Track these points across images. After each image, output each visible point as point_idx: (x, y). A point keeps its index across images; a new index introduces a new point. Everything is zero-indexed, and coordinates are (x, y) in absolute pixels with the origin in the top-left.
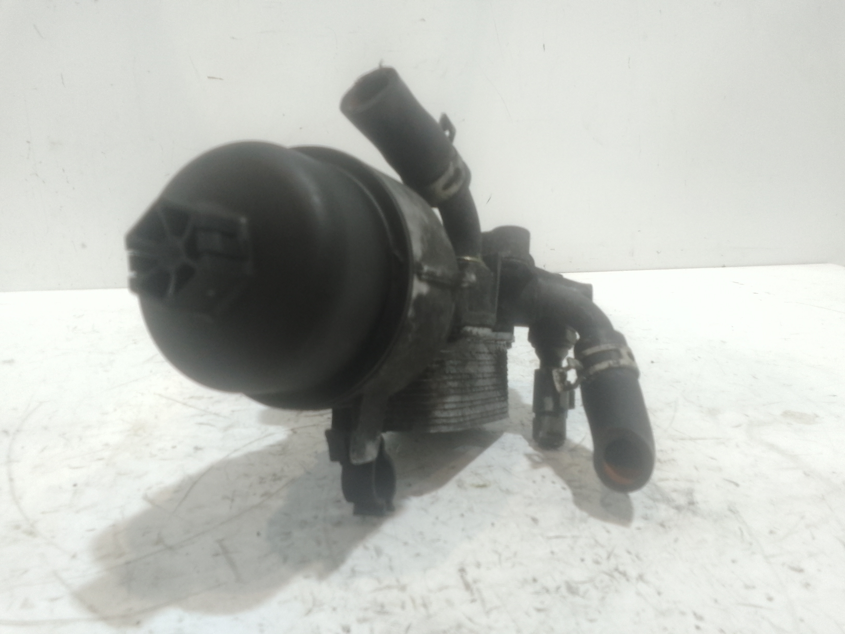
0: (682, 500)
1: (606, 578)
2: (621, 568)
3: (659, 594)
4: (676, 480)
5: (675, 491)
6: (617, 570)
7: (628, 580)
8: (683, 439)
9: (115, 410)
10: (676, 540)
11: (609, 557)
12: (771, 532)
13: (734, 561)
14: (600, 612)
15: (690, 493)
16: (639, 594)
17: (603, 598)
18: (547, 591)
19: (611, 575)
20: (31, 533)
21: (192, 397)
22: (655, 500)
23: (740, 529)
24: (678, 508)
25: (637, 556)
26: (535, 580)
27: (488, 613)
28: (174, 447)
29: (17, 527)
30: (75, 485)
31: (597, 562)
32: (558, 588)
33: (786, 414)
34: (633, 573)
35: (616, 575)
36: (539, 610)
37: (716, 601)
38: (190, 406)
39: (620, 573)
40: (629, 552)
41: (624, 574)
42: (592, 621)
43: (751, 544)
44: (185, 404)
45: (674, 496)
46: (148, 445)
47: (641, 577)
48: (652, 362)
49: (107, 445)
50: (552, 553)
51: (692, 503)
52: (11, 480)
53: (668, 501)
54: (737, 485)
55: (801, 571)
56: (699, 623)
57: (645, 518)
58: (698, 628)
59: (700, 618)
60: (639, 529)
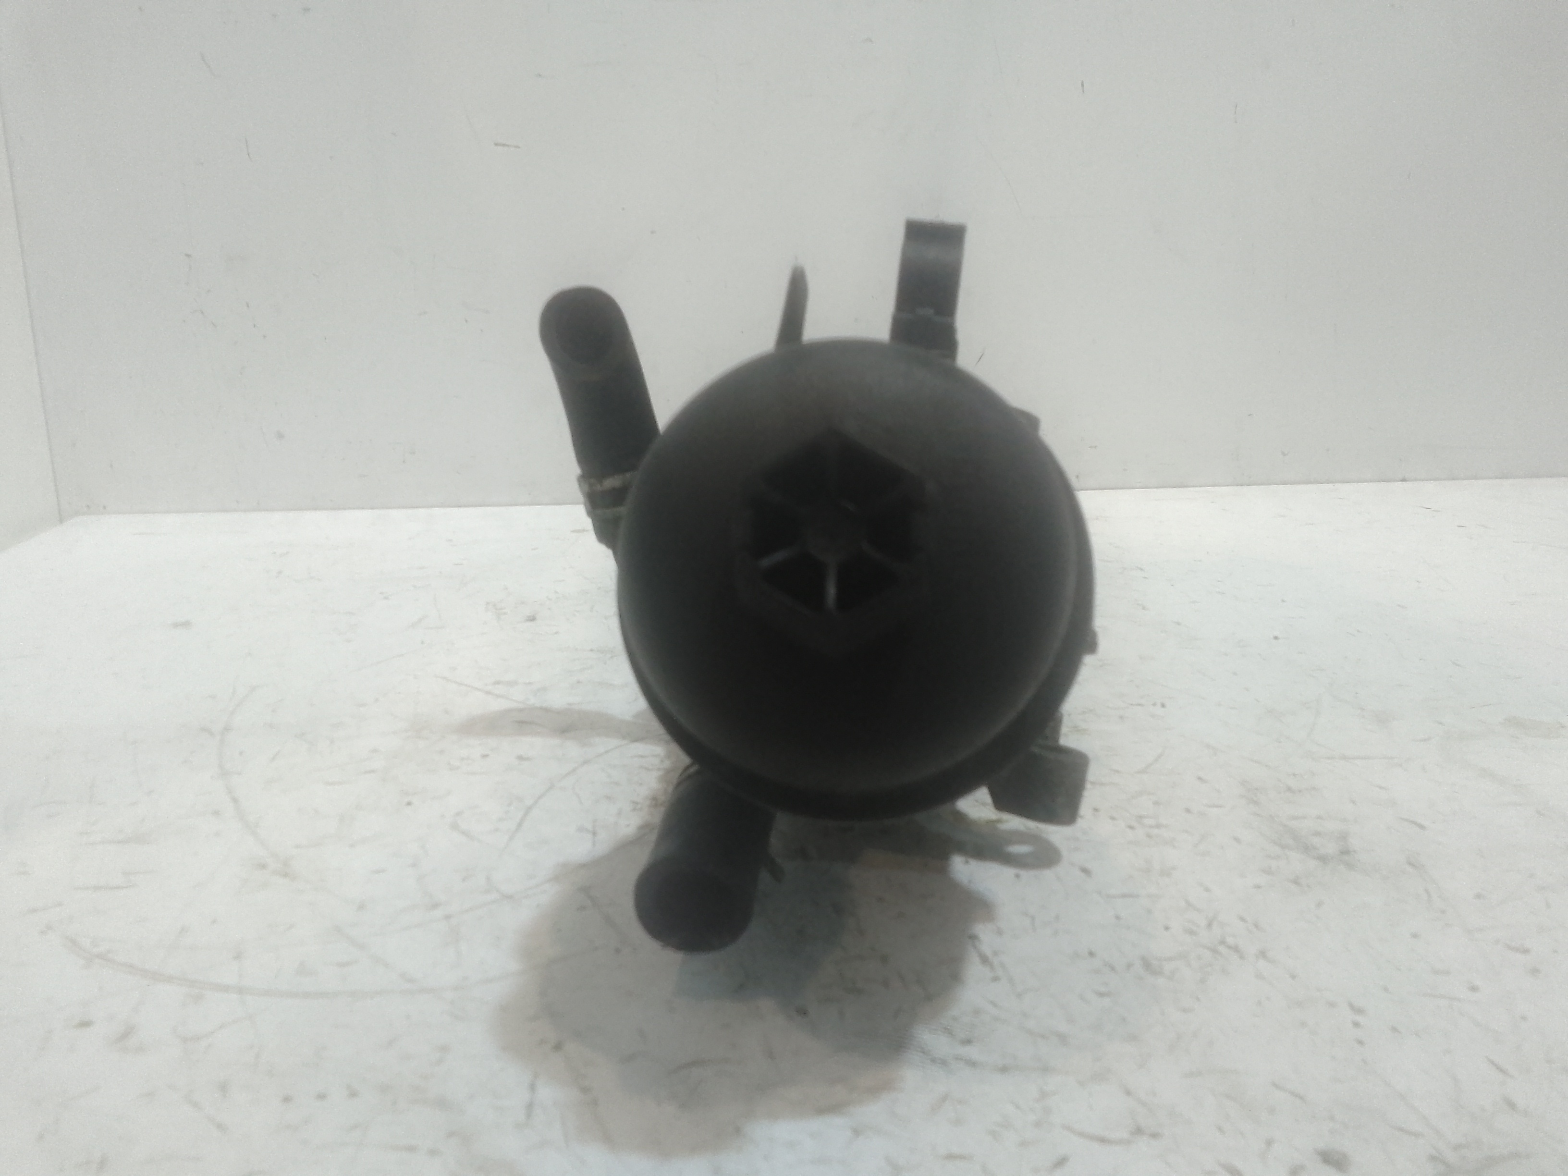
0: (1331, 848)
1: (1207, 953)
2: (1230, 940)
3: (1293, 977)
4: (1319, 817)
5: (1317, 834)
6: (1223, 942)
7: (1242, 957)
8: (1330, 758)
9: (377, 700)
10: (1319, 904)
11: (1209, 925)
12: (1479, 896)
13: (1415, 936)
14: (1198, 999)
15: (1343, 837)
16: (1260, 976)
17: (1202, 981)
18: (1113, 968)
19: (1214, 951)
20: (286, 872)
21: (498, 683)
22: (1283, 846)
23: (1426, 891)
24: (1323, 859)
25: (1257, 926)
26: (1091, 954)
27: (1019, 996)
28: (485, 756)
29: (263, 866)
31: (1192, 933)
32: (1129, 966)
33: (1511, 722)
34: (1250, 948)
35: (1222, 949)
36: (1101, 995)
38: (498, 696)
39: (1230, 947)
40: (1242, 919)
41: (1236, 949)
42: (1185, 1011)
43: (1443, 912)
44: (488, 693)
45: (1316, 841)
47: (1263, 954)
48: (1276, 638)
49: (375, 751)
50: (1118, 918)
51: (1345, 852)
52: (235, 800)
53: (1304, 847)
54: (1422, 827)
55: (1526, 951)
56: (1359, 1018)
57: (1268, 871)
58: (1356, 1024)
59: (1360, 1011)
60: (1258, 887)
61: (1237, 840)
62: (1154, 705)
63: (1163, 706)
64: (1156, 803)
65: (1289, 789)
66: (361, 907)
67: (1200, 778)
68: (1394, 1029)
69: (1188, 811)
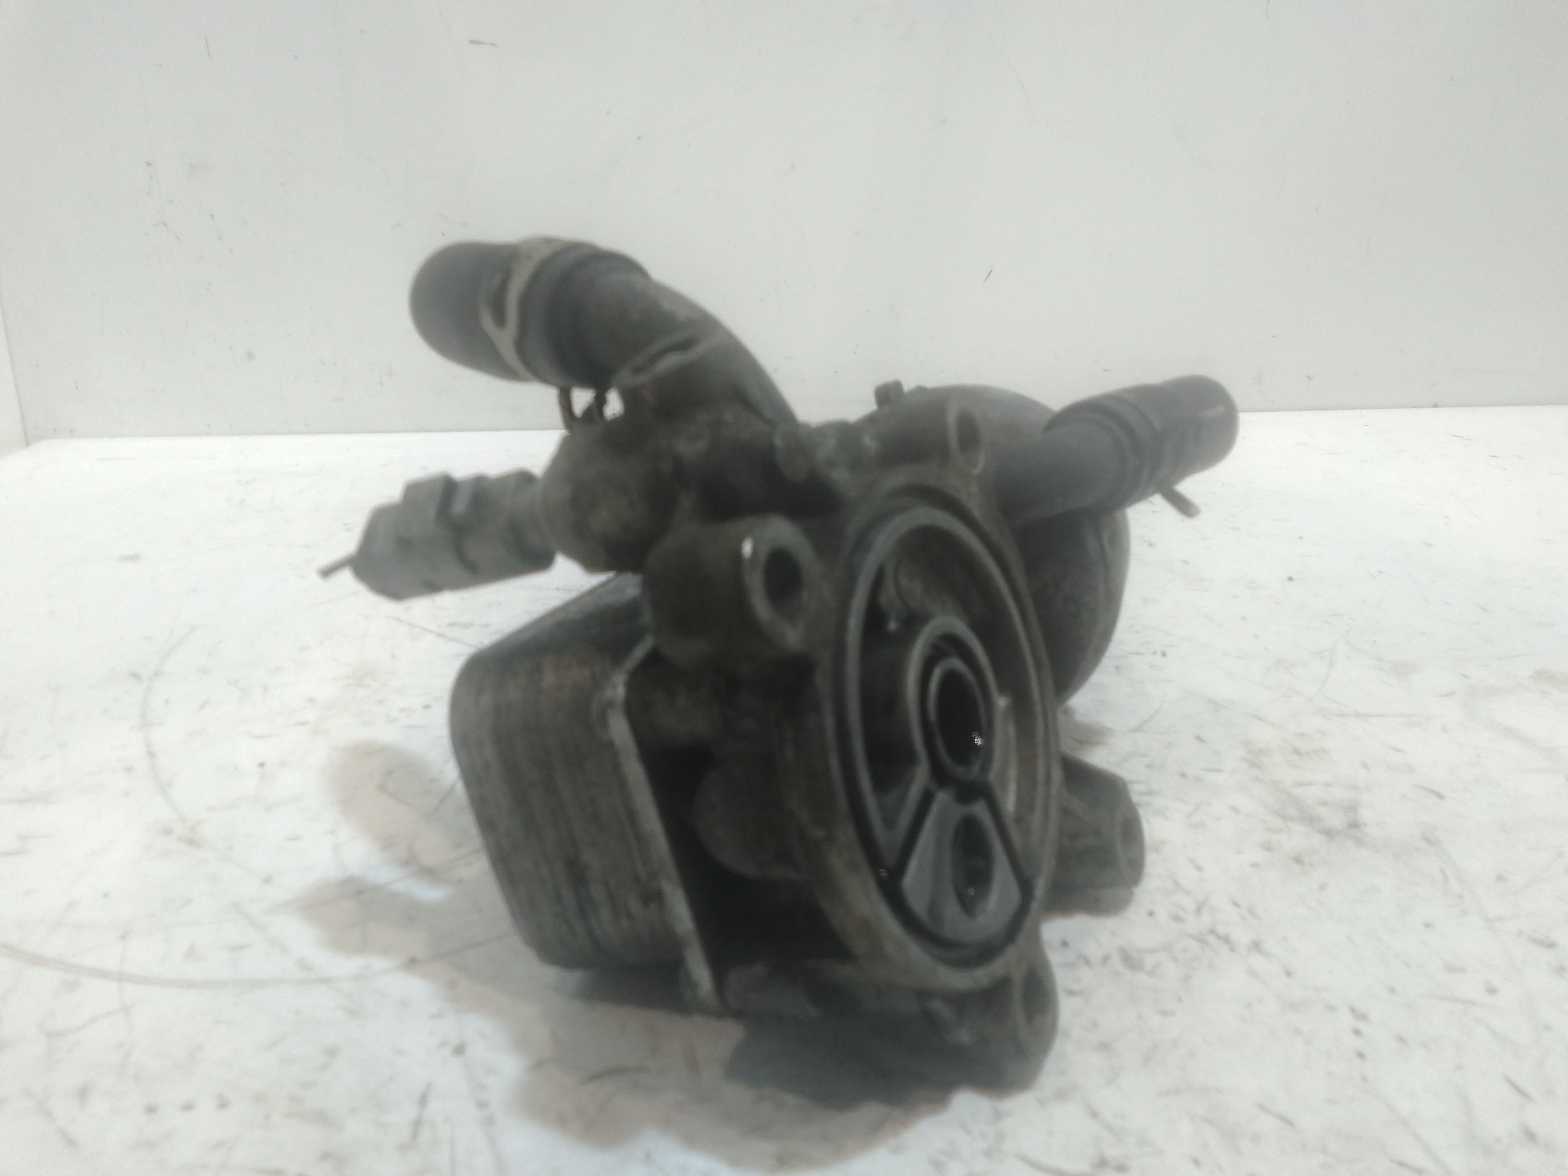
0: (1336, 820)
1: (1194, 945)
2: (1221, 930)
3: (1289, 974)
4: (1327, 785)
5: (1325, 803)
6: (1212, 931)
7: (1232, 950)
8: (1342, 715)
9: (321, 643)
10: (1323, 887)
11: (1199, 911)
12: (1500, 878)
13: (1428, 925)
14: (1180, 999)
15: (1352, 807)
16: (1251, 972)
17: (1187, 978)
18: (1087, 962)
19: (1201, 941)
20: (193, 842)
21: (453, 624)
22: (1285, 818)
23: (1443, 871)
24: (1329, 833)
25: (1251, 912)
26: (1065, 944)
28: (427, 707)
29: (168, 831)
30: (262, 765)
31: (1178, 919)
32: (1107, 959)
33: (1540, 675)
34: (1242, 938)
35: (1211, 939)
36: (1072, 993)
37: (1392, 990)
38: (452, 639)
39: (1219, 937)
40: (1236, 904)
41: (1226, 939)
42: (1166, 1013)
43: (1461, 897)
44: (441, 635)
45: (1322, 811)
46: (381, 702)
47: (1256, 946)
48: (1290, 579)
49: (311, 700)
51: (1354, 825)
52: (151, 755)
53: (1309, 819)
54: (1440, 796)
55: (1550, 945)
56: (1363, 1027)
57: (1267, 847)
58: (1357, 1032)
59: (1362, 1017)
60: (1255, 865)
61: (1236, 810)
62: (1154, 653)
63: (1164, 654)
64: (1149, 766)
65: (1296, 751)
66: (268, 880)
67: (1199, 738)
68: (1401, 1040)
69: (1183, 775)
